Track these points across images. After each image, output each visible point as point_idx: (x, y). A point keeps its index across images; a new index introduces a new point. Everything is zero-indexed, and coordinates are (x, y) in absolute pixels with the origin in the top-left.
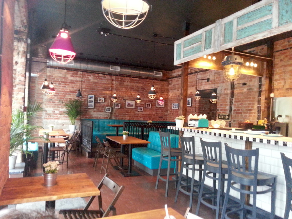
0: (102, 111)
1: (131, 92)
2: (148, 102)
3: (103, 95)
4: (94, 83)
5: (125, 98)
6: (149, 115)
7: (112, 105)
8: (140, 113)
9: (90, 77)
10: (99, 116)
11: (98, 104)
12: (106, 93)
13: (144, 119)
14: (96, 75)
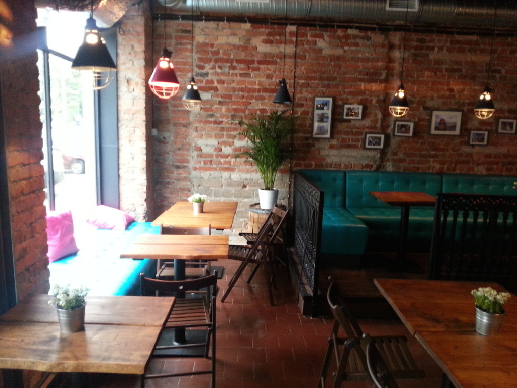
0: (355, 147)
1: (451, 83)
2: (507, 114)
3: (360, 97)
4: (333, 58)
5: (429, 103)
7: (388, 126)
8: (477, 149)
9: (321, 40)
10: (345, 160)
11: (344, 125)
12: (368, 90)
13: (488, 170)
14: (340, 33)
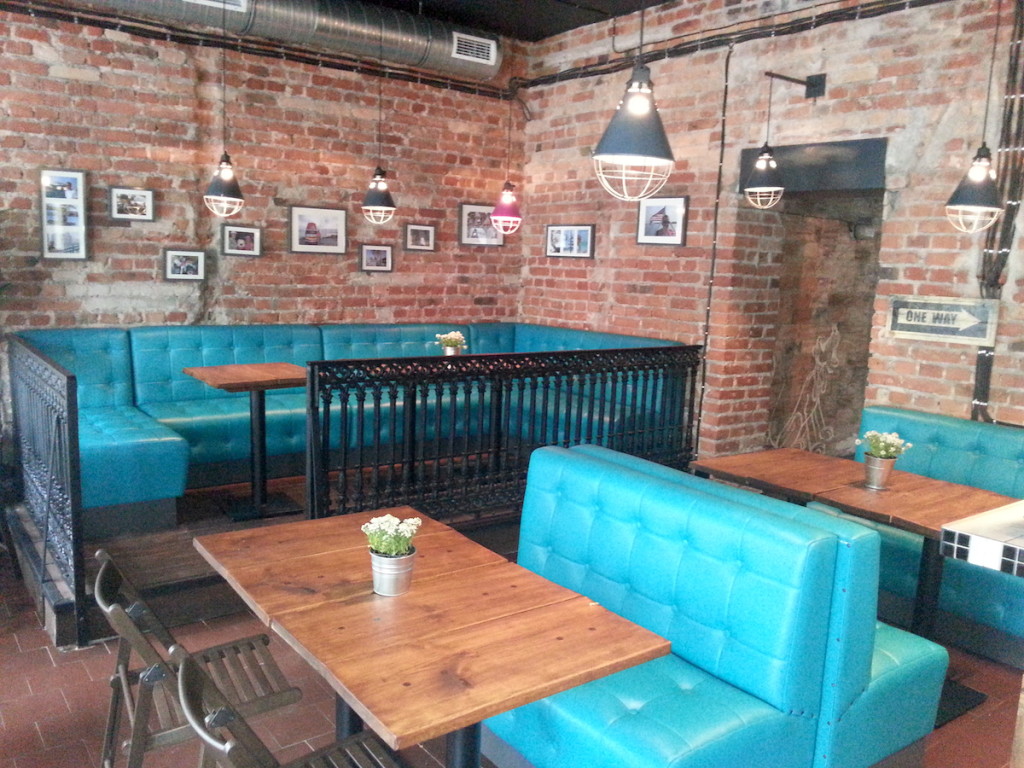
0: (146, 277)
1: (321, 156)
2: (418, 217)
3: (145, 175)
4: (75, 87)
5: (286, 193)
6: (423, 289)
7: (210, 236)
8: (375, 279)
9: (45, 46)
10: (126, 307)
11: (117, 231)
12: (161, 160)
13: (398, 314)
14: (87, 34)
